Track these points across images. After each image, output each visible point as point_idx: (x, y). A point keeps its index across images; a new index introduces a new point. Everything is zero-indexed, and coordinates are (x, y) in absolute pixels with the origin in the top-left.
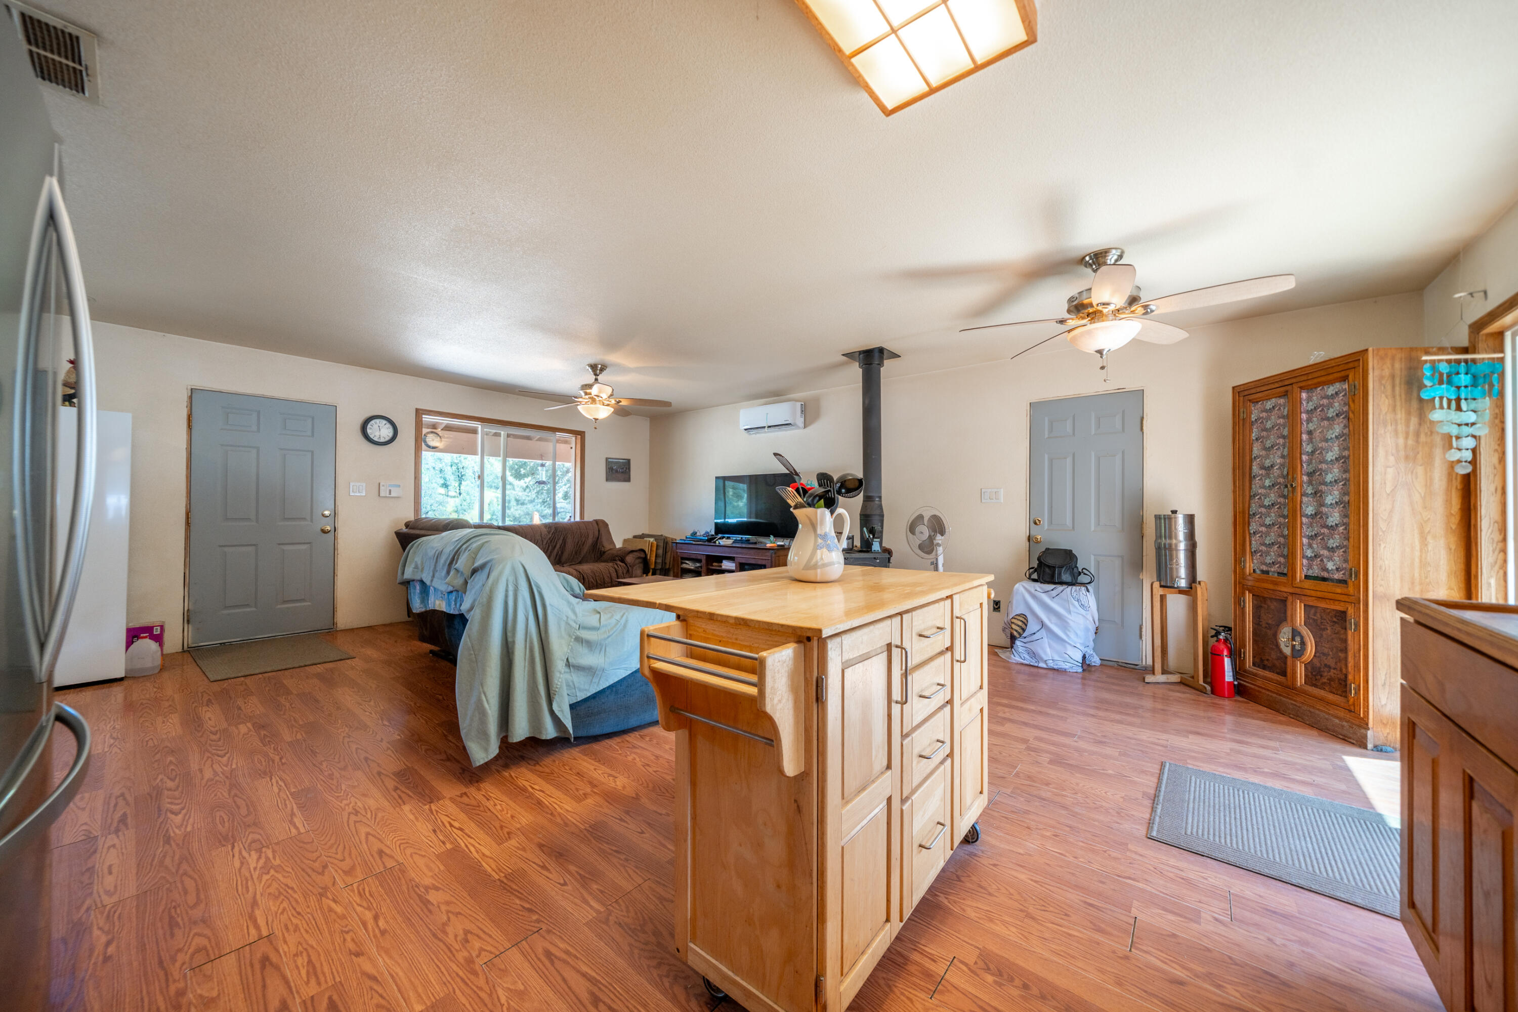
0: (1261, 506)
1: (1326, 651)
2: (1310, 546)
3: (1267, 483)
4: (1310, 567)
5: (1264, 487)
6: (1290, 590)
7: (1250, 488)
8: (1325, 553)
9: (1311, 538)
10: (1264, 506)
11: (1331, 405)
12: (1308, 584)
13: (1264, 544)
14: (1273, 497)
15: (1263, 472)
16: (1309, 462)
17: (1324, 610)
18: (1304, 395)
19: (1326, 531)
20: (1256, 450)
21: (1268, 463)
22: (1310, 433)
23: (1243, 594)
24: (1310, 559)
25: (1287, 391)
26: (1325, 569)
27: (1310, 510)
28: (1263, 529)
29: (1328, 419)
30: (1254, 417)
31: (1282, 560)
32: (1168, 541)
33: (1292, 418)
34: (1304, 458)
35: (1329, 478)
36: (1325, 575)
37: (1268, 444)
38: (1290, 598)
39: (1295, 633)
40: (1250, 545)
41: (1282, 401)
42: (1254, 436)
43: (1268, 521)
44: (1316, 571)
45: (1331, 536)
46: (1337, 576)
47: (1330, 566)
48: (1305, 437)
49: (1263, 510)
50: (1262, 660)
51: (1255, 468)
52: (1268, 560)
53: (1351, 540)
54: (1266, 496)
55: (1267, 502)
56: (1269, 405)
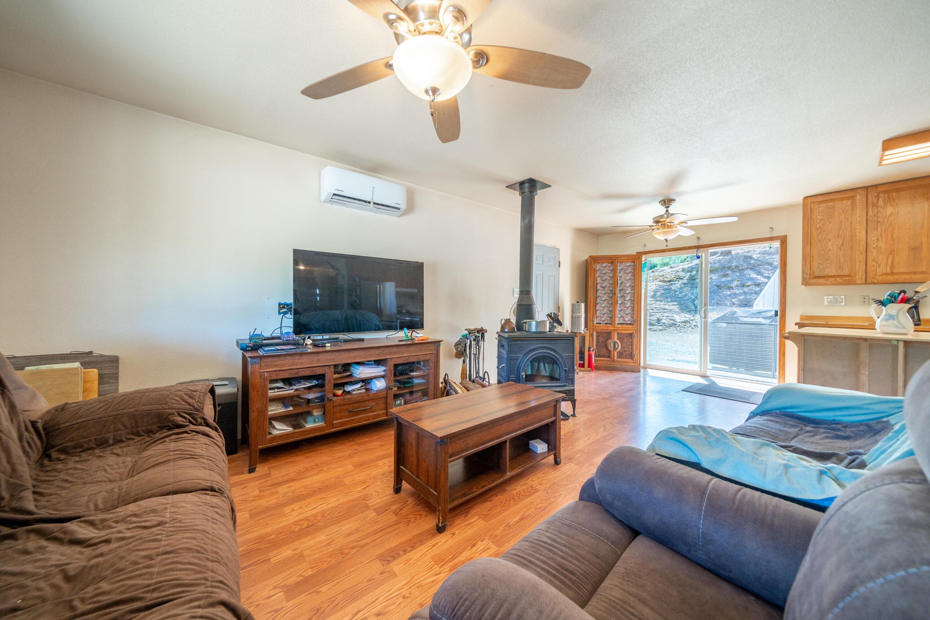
0: (601, 300)
1: (624, 346)
2: (619, 313)
3: (603, 292)
4: (619, 320)
5: (602, 294)
6: (614, 329)
7: (596, 294)
8: (625, 315)
9: (620, 311)
10: (602, 300)
11: (627, 269)
12: (619, 326)
13: (602, 314)
14: (605, 297)
15: (602, 288)
16: (620, 286)
17: (624, 333)
18: (618, 264)
19: (625, 308)
20: (599, 280)
21: (604, 285)
22: (620, 277)
23: (593, 332)
24: (620, 318)
25: (613, 262)
26: (625, 321)
27: (620, 302)
28: (601, 308)
29: (626, 273)
30: (598, 268)
31: (608, 319)
32: (579, 314)
33: (614, 271)
34: (619, 285)
35: (627, 292)
36: (625, 322)
37: (604, 279)
38: (613, 331)
39: (615, 343)
40: (596, 314)
41: (609, 265)
42: (597, 275)
43: (603, 306)
44: (621, 321)
45: (627, 310)
46: (629, 322)
47: (627, 319)
48: (618, 278)
49: (602, 302)
50: (599, 355)
51: (599, 287)
52: (603, 319)
53: (635, 311)
54: (603, 297)
55: (603, 299)
56: (604, 265)
